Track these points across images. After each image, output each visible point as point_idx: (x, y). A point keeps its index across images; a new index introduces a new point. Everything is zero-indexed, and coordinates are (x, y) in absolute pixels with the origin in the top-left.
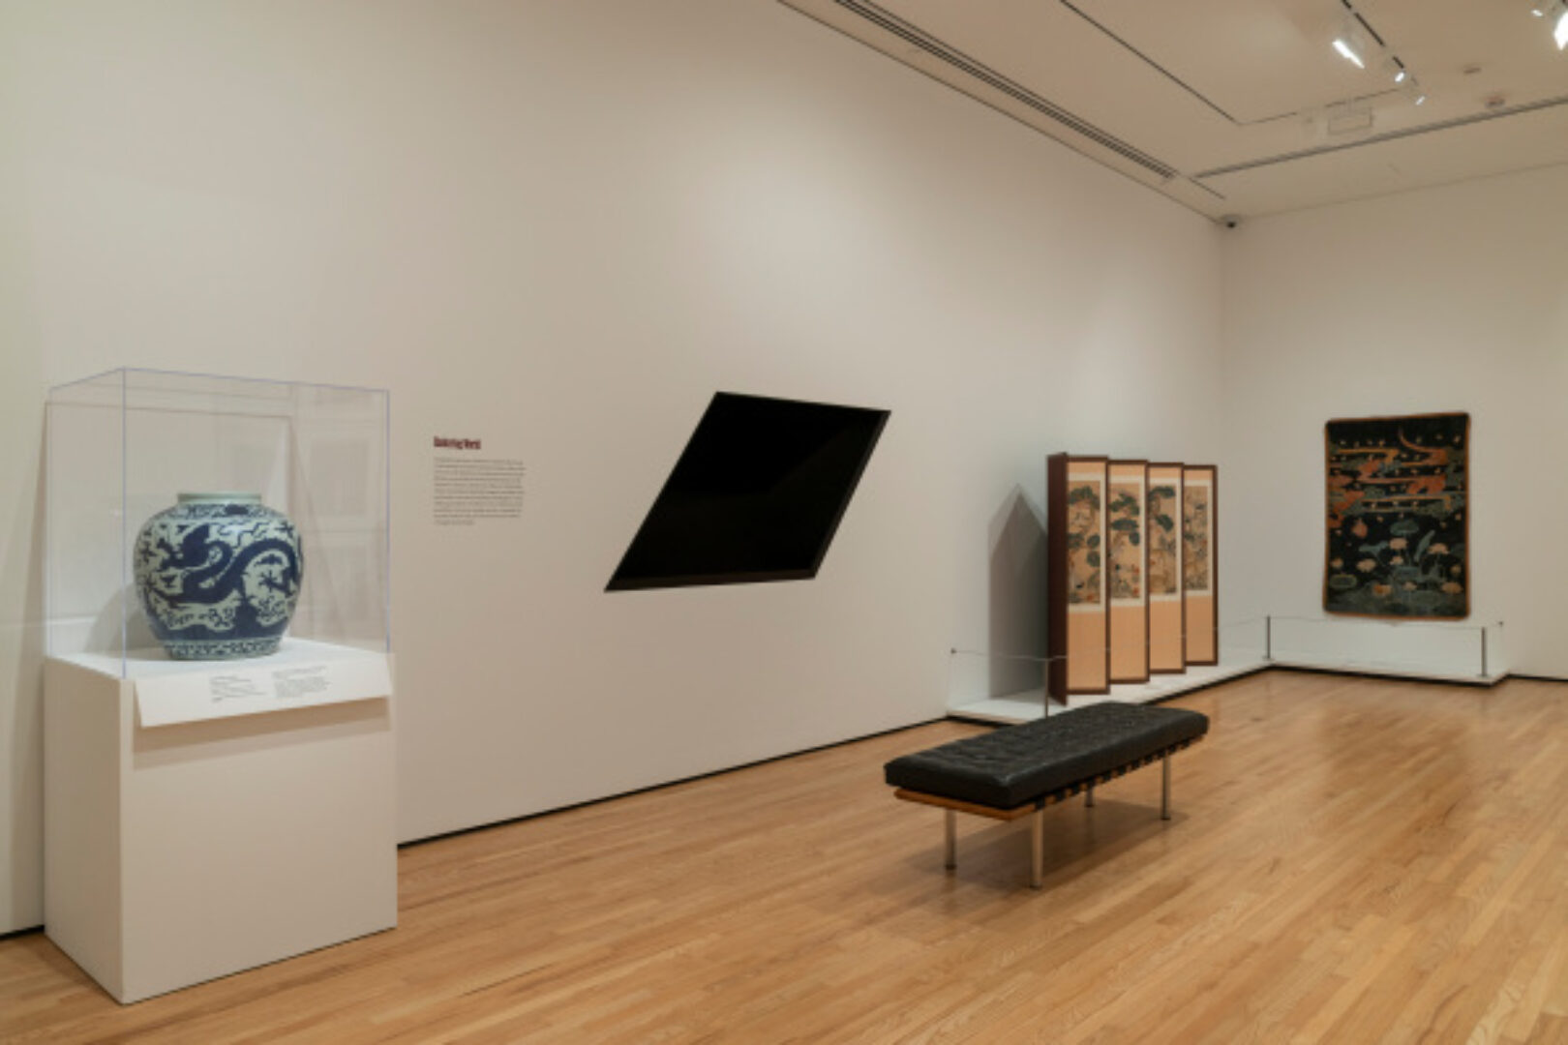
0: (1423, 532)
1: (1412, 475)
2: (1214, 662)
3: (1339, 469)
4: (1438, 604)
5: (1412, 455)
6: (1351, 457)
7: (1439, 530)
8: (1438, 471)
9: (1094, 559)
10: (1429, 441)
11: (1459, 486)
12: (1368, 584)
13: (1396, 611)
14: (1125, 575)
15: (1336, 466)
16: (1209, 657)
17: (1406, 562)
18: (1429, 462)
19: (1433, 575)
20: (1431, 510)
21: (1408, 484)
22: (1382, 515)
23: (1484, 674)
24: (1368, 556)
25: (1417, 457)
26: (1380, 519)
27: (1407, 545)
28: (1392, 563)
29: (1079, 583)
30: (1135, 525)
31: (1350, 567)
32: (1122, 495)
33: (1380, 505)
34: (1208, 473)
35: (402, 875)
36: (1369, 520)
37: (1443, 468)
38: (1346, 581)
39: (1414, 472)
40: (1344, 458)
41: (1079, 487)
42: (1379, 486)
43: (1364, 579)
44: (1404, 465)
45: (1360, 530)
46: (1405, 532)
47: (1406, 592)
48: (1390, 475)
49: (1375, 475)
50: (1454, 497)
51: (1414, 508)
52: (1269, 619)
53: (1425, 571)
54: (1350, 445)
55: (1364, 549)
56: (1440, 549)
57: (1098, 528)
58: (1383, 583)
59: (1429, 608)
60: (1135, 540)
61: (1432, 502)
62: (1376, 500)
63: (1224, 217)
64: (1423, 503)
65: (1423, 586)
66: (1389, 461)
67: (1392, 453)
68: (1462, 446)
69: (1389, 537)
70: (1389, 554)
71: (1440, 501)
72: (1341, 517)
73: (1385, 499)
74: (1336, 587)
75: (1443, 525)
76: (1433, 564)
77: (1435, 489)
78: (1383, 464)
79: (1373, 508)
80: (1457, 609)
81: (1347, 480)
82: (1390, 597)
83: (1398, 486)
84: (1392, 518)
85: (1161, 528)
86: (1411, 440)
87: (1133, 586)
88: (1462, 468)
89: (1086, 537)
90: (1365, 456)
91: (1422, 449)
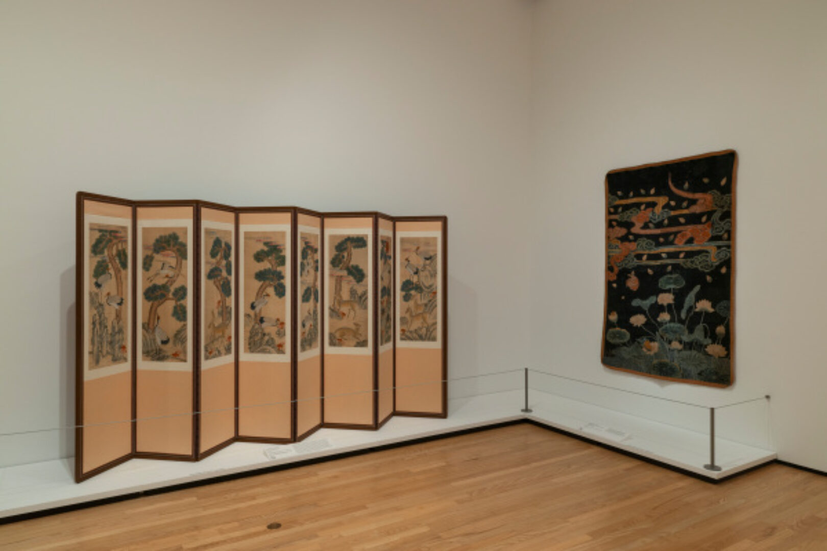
0: (689, 288)
1: (680, 224)
2: (444, 415)
3: (616, 220)
4: (704, 367)
5: (680, 200)
6: (626, 208)
7: (704, 284)
8: (704, 219)
9: (180, 313)
10: (698, 187)
11: (725, 236)
12: (639, 340)
13: (664, 370)
14: (269, 328)
15: (613, 217)
16: (438, 409)
17: (672, 320)
18: (696, 209)
19: (698, 335)
20: (698, 263)
21: (676, 234)
22: (651, 267)
23: (712, 467)
24: (639, 311)
25: (685, 204)
26: (650, 272)
27: (675, 300)
29: (165, 339)
30: (281, 276)
31: (624, 322)
33: (651, 257)
34: (439, 224)
36: (641, 272)
37: (710, 214)
38: (621, 336)
39: (682, 220)
40: (620, 209)
41: (167, 233)
42: (648, 237)
43: (636, 333)
44: (673, 213)
45: (633, 283)
46: (672, 286)
47: (673, 350)
48: (659, 225)
49: (646, 226)
50: (719, 247)
51: (680, 261)
52: (526, 370)
53: (691, 331)
54: (626, 196)
55: (636, 303)
56: (705, 305)
57: (185, 277)
58: (652, 340)
59: (694, 371)
60: (280, 292)
61: (699, 253)
62: (647, 252)
64: (689, 255)
65: (689, 346)
66: (658, 209)
67: (662, 201)
68: (728, 190)
69: (658, 291)
70: (657, 309)
71: (707, 252)
72: (616, 270)
73: (655, 251)
74: (612, 341)
75: (709, 278)
76: (699, 323)
77: (700, 237)
78: (653, 213)
79: (644, 261)
80: (722, 375)
81: (622, 232)
82: (657, 355)
83: (666, 235)
84: (661, 271)
85: (351, 278)
86: (679, 186)
87: (278, 341)
88: (729, 215)
89: (172, 289)
90: (638, 205)
91: (690, 195)
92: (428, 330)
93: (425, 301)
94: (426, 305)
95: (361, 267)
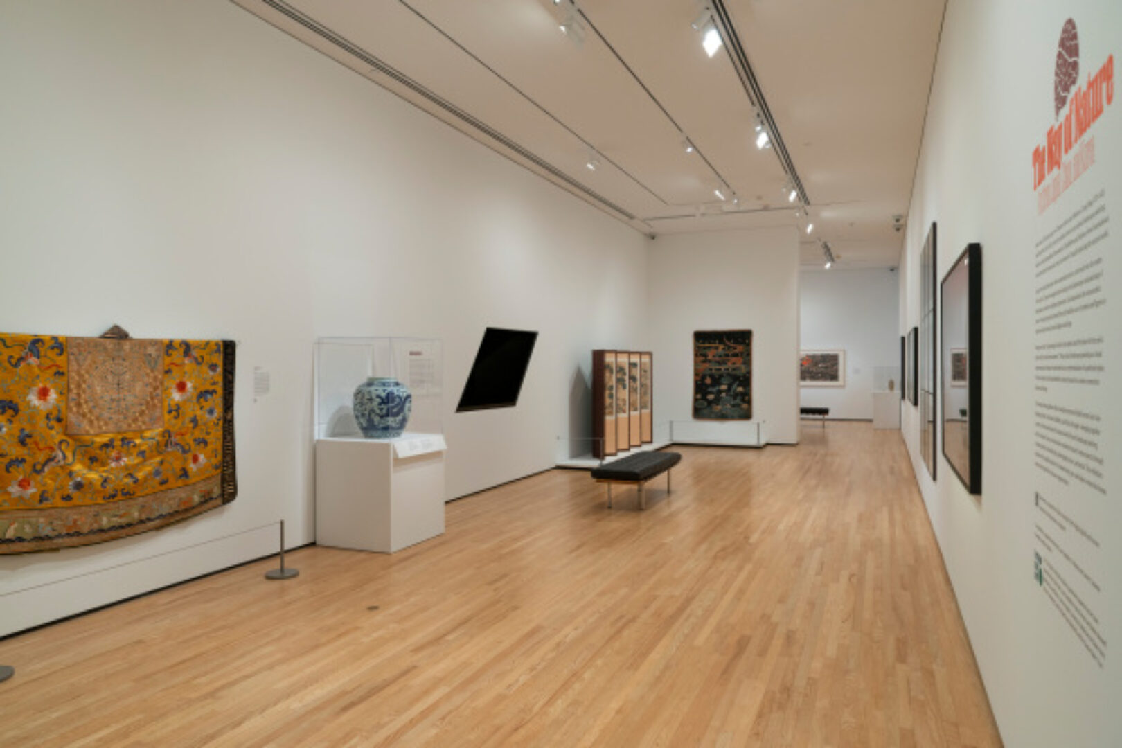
0: (733, 383)
1: (729, 357)
2: (651, 442)
4: (740, 413)
5: (729, 347)
6: (705, 348)
7: (740, 381)
8: (740, 355)
9: (611, 396)
10: (736, 342)
11: (748, 363)
12: (711, 405)
13: (723, 417)
14: (621, 403)
15: (698, 352)
16: (649, 439)
17: (727, 395)
18: (737, 351)
19: (738, 401)
20: (737, 373)
21: (728, 361)
22: (717, 374)
23: (758, 443)
24: (711, 393)
25: (731, 349)
26: (716, 376)
27: (728, 388)
28: (721, 396)
30: (625, 381)
31: (704, 398)
32: (621, 367)
33: (716, 370)
34: (649, 356)
35: (447, 512)
36: (712, 376)
37: (742, 353)
38: (702, 404)
39: (730, 355)
40: (701, 348)
42: (716, 361)
43: (710, 403)
44: (727, 352)
45: (708, 381)
46: (726, 382)
47: (727, 409)
48: (720, 356)
49: (714, 357)
50: (746, 367)
51: (730, 371)
52: (671, 423)
53: (735, 399)
54: (704, 343)
56: (740, 389)
57: (613, 382)
58: (718, 405)
59: (736, 415)
60: (624, 387)
61: (737, 369)
62: (715, 368)
63: (650, 234)
64: (734, 369)
66: (720, 350)
67: (721, 347)
68: (749, 345)
69: (720, 384)
70: (720, 392)
71: (740, 368)
72: (701, 375)
73: (718, 367)
74: (699, 407)
75: (742, 379)
76: (738, 396)
77: (738, 362)
78: (718, 351)
79: (714, 371)
80: (747, 416)
81: (702, 358)
82: (721, 411)
83: (724, 361)
84: (721, 376)
85: (633, 382)
86: (729, 341)
87: (624, 408)
88: (749, 354)
89: (609, 386)
90: (709, 347)
91: (732, 345)
92: (648, 404)
93: (645, 391)
95: (636, 376)
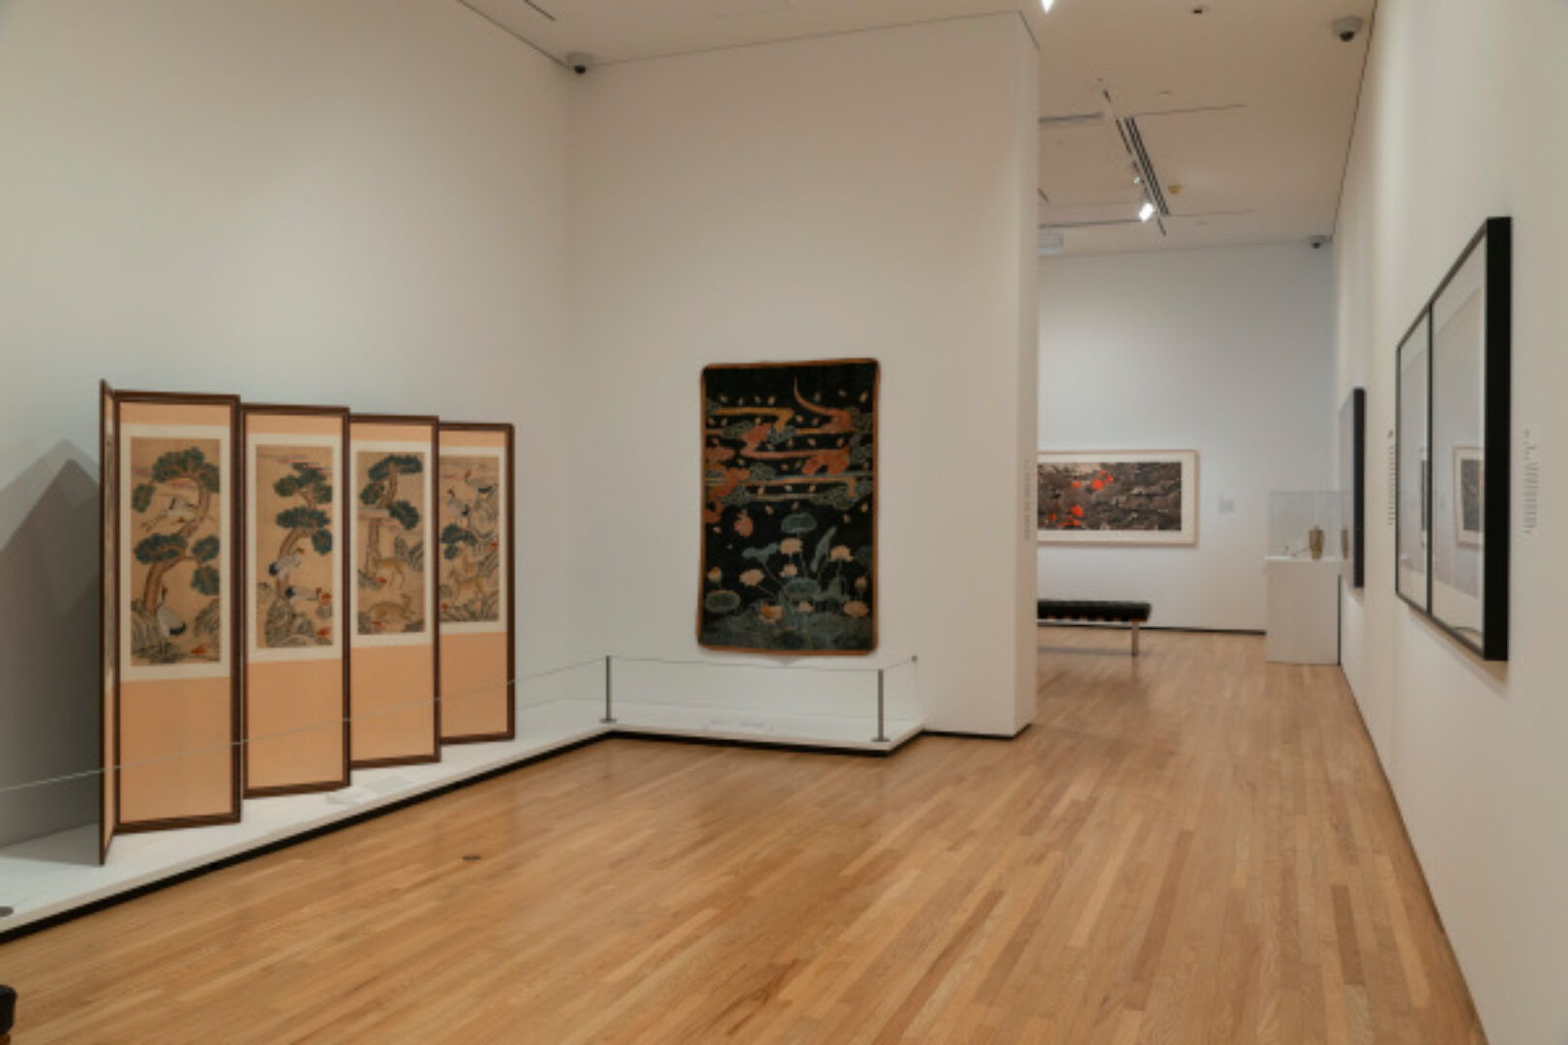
0: (821, 531)
1: (809, 447)
2: (509, 735)
3: (717, 437)
4: (840, 631)
5: (809, 416)
6: (734, 420)
7: (842, 527)
8: (840, 442)
9: (207, 582)
10: (831, 400)
11: (866, 466)
12: (754, 605)
13: (788, 643)
14: (302, 605)
15: (713, 432)
16: (503, 728)
17: (800, 574)
18: (829, 429)
19: (834, 591)
20: (832, 499)
21: (804, 460)
22: (770, 504)
23: (881, 739)
24: (754, 564)
25: (816, 421)
26: (769, 510)
27: (803, 547)
28: (783, 574)
29: (177, 625)
30: (323, 520)
31: (731, 581)
32: (297, 466)
33: (769, 490)
34: (501, 436)
36: (755, 511)
37: (847, 436)
38: (726, 600)
39: (812, 442)
40: (724, 422)
41: (182, 448)
42: (767, 462)
43: (749, 596)
44: (799, 432)
45: (744, 526)
46: (798, 530)
47: (800, 615)
48: (781, 447)
49: (762, 448)
50: (859, 479)
51: (810, 496)
52: (608, 660)
53: (824, 586)
54: (733, 404)
55: (748, 553)
56: (842, 553)
57: (216, 521)
58: (772, 603)
59: (828, 638)
60: (323, 544)
61: (835, 485)
62: (764, 483)
63: (571, 56)
64: (822, 488)
65: (822, 607)
66: (780, 426)
67: (785, 414)
68: (869, 408)
69: (780, 537)
70: (780, 560)
71: (844, 485)
72: (720, 507)
73: (775, 482)
74: (714, 609)
75: (846, 518)
76: (834, 575)
77: (835, 466)
78: (773, 431)
79: (761, 495)
80: (861, 640)
81: (728, 453)
82: (779, 623)
83: (791, 461)
84: (784, 509)
85: (396, 522)
86: (809, 397)
87: (319, 624)
88: (869, 439)
89: (192, 541)
90: (751, 418)
91: (822, 411)
92: (484, 603)
93: (481, 558)
94: (481, 564)
95: (413, 504)
